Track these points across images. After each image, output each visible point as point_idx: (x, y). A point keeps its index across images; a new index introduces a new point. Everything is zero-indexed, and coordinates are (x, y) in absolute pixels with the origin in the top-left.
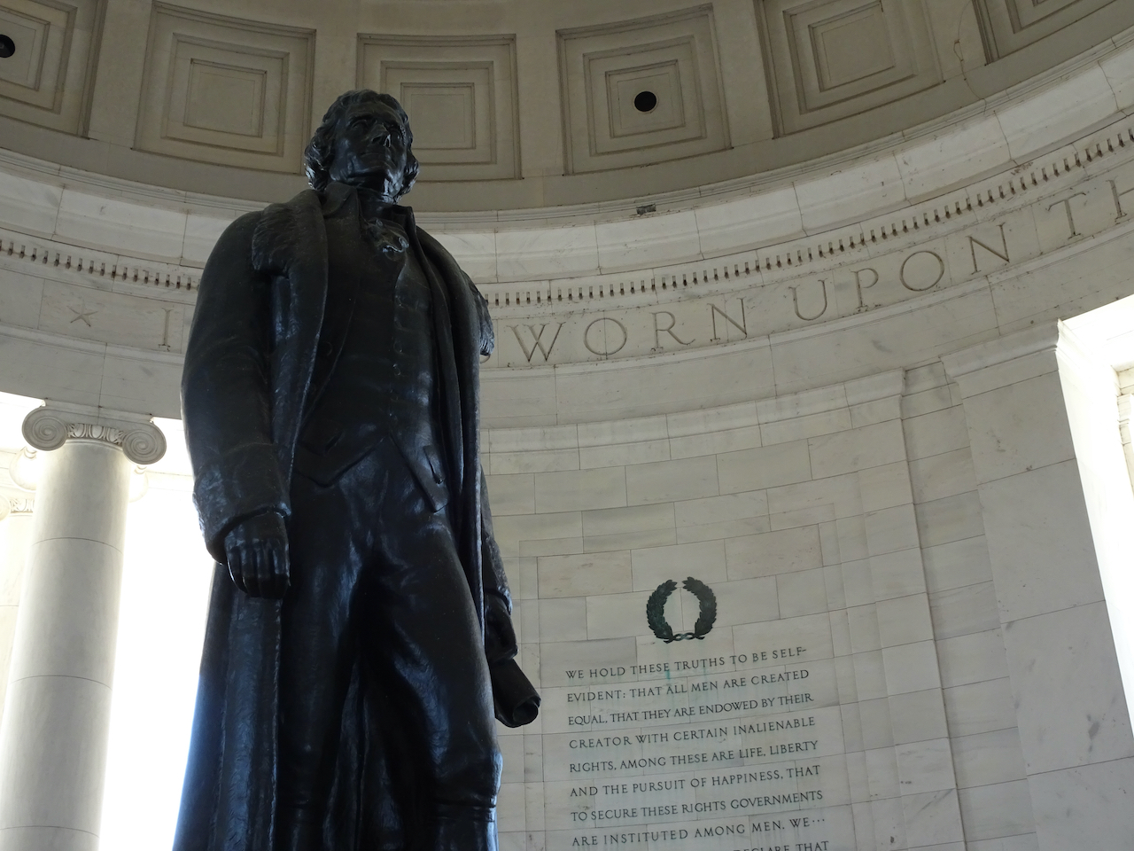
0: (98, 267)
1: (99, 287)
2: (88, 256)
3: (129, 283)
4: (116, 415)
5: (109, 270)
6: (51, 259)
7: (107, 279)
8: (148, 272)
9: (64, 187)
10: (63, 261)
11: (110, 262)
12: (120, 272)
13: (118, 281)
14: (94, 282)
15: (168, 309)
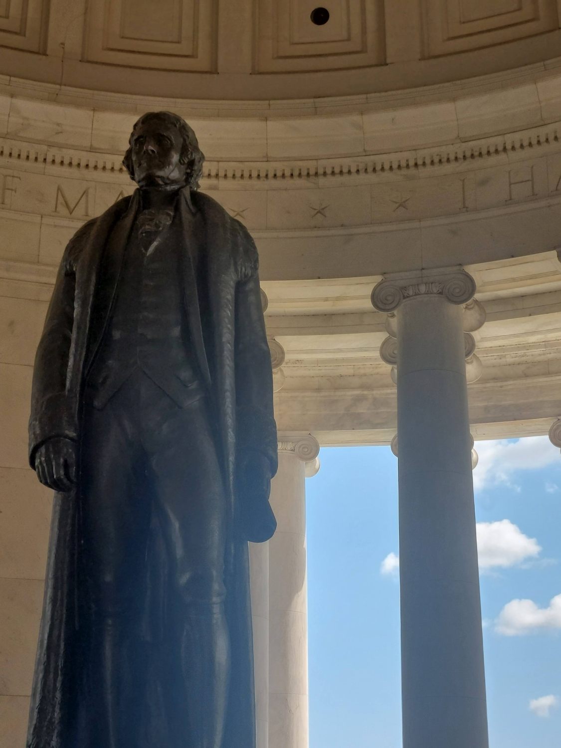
0: (403, 164)
1: (410, 178)
2: (394, 158)
3: (429, 168)
4: (435, 272)
5: (412, 163)
6: (370, 169)
7: (412, 171)
8: (440, 155)
9: (361, 112)
10: (379, 167)
11: (411, 156)
12: (420, 162)
13: (421, 169)
14: (404, 175)
15: (462, 177)
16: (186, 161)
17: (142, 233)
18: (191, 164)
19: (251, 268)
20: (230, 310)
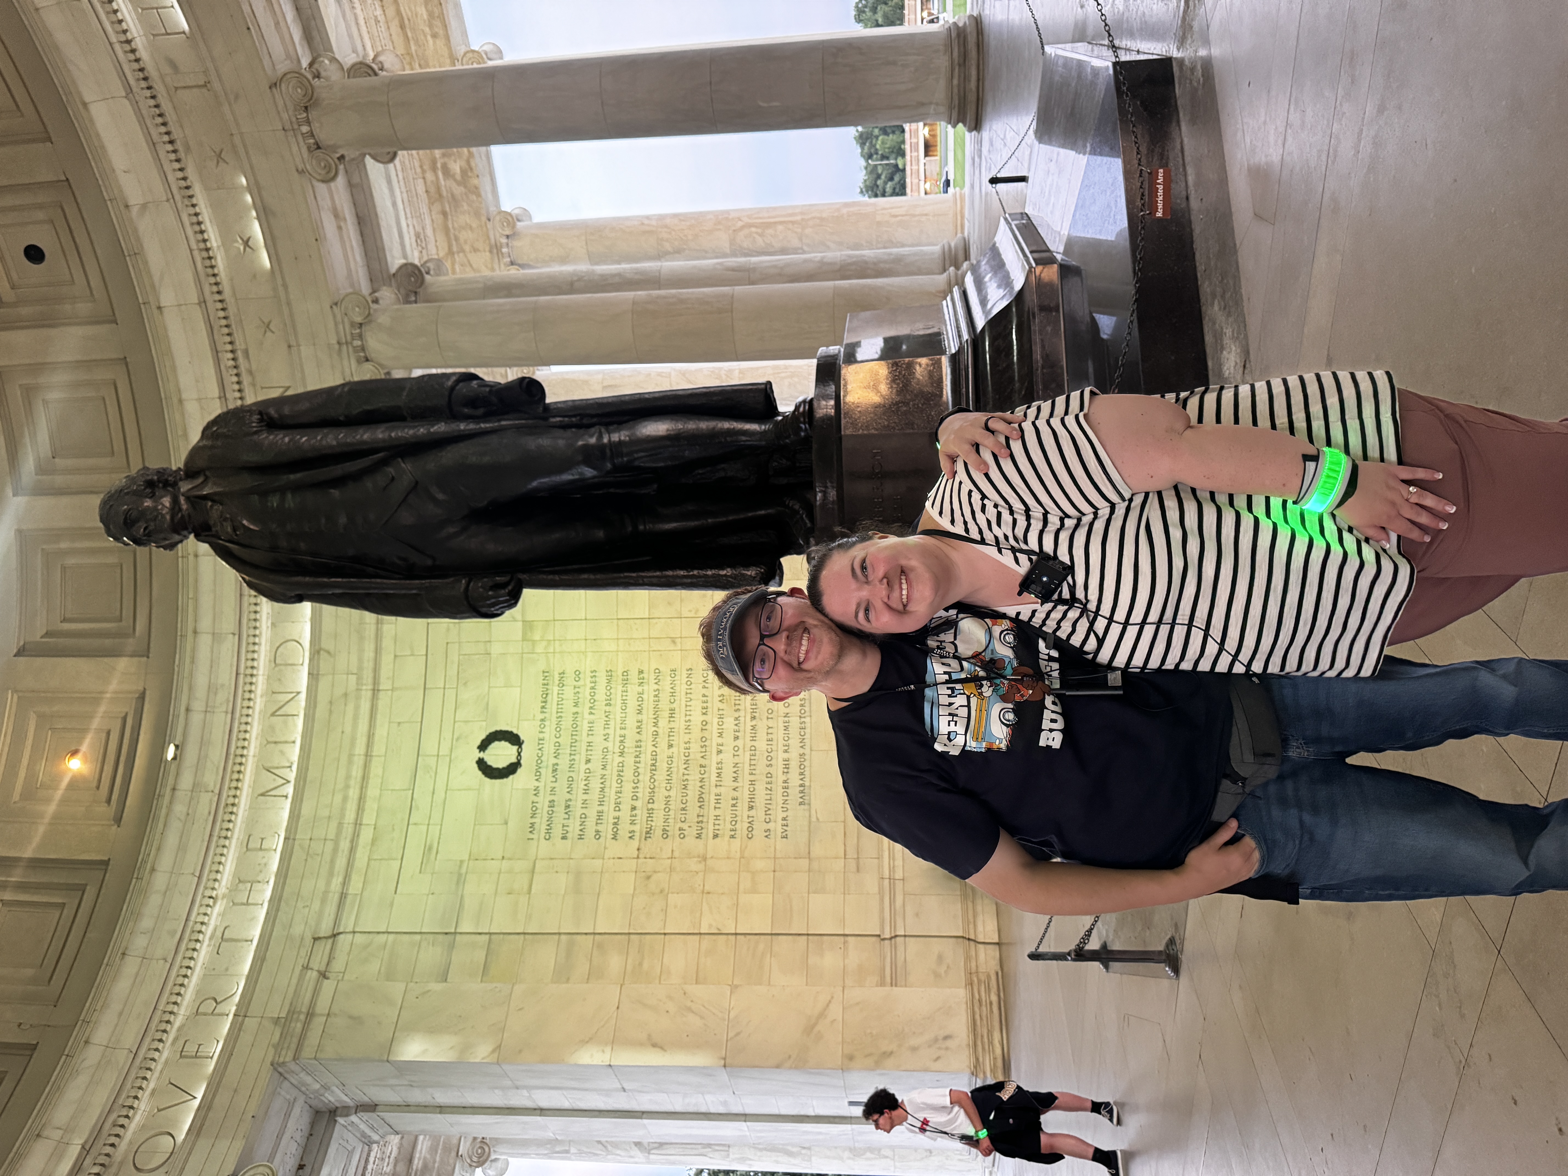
0: (173, 156)
1: (188, 149)
3: (172, 127)
4: (285, 116)
5: (170, 147)
7: (179, 145)
8: (154, 117)
9: (127, 206)
11: (163, 149)
12: (166, 138)
13: (174, 136)
14: (186, 155)
15: (174, 90)
16: (148, 490)
17: (237, 535)
18: (150, 484)
19: (250, 416)
20: (301, 438)
